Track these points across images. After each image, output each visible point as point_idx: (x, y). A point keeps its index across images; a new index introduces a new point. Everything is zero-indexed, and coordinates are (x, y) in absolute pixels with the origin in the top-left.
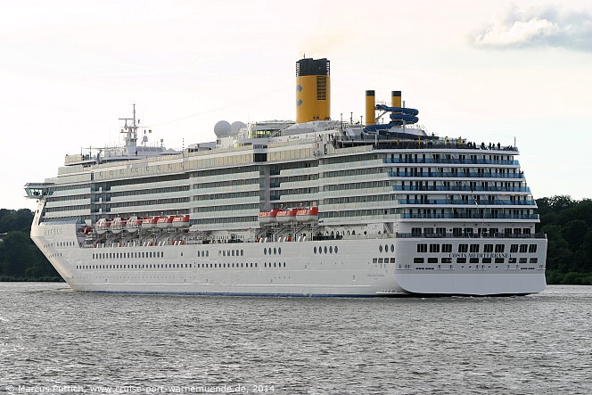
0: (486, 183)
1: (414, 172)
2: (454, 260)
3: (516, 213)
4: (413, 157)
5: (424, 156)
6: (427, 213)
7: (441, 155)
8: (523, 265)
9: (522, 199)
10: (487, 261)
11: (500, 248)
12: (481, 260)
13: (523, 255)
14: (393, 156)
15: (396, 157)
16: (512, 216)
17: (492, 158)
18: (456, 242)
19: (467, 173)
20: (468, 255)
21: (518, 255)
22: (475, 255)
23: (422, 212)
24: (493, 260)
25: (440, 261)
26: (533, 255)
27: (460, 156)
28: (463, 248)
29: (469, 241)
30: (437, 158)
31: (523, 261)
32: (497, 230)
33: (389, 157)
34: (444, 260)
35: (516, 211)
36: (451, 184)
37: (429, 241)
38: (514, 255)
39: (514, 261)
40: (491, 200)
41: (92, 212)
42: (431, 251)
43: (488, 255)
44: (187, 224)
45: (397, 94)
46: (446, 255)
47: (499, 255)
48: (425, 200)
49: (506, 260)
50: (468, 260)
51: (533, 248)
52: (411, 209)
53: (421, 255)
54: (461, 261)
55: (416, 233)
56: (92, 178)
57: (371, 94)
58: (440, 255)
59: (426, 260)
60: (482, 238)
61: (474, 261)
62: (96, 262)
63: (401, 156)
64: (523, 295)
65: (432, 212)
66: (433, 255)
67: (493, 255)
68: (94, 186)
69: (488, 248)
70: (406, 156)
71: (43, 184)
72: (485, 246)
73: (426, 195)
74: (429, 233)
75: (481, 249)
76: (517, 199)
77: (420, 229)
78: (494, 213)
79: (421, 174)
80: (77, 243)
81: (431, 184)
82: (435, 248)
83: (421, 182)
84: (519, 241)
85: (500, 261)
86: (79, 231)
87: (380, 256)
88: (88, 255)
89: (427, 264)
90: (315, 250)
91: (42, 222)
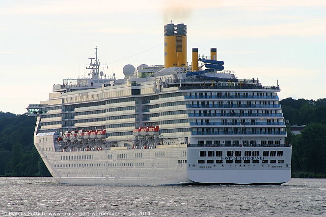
0: (251, 111)
1: (203, 104)
2: (224, 161)
3: (270, 131)
4: (204, 95)
5: (211, 93)
6: (208, 131)
7: (222, 93)
8: (273, 165)
9: (276, 121)
10: (247, 162)
11: (256, 153)
12: (243, 161)
13: (273, 158)
14: (191, 94)
15: (193, 94)
16: (267, 133)
17: (260, 95)
18: (225, 150)
19: (239, 105)
20: (234, 158)
21: (269, 158)
22: (239, 158)
23: (205, 130)
24: (251, 161)
25: (215, 162)
26: (280, 158)
27: (236, 93)
28: (230, 154)
29: (234, 149)
30: (219, 95)
31: (273, 162)
32: (256, 141)
33: (189, 94)
34: (218, 162)
35: (270, 130)
36: (227, 112)
37: (207, 149)
38: (266, 158)
39: (266, 162)
40: (253, 122)
41: (62, 126)
42: (209, 156)
43: (248, 158)
44: (105, 136)
45: (214, 51)
46: (219, 158)
47: (256, 158)
48: (207, 122)
49: (261, 161)
50: (234, 162)
51: (280, 154)
52: (198, 129)
53: (202, 158)
54: (229, 162)
55: (201, 144)
56: (63, 102)
57: (195, 50)
58: (215, 158)
59: (206, 162)
60: (243, 147)
61: (238, 162)
62: (63, 162)
63: (196, 94)
64: (279, 184)
65: (211, 130)
66: (211, 158)
67: (251, 158)
68: (64, 108)
69: (248, 153)
70: (200, 94)
71: (39, 105)
72: (246, 152)
73: (208, 120)
74: (209, 143)
75: (243, 154)
76: (272, 121)
77: (203, 141)
78: (254, 131)
79: (208, 106)
80: (54, 149)
81: (213, 112)
82: (211, 154)
83: (207, 111)
84: (270, 149)
85: (256, 162)
86: (55, 139)
87: (181, 158)
88: (59, 156)
89: (206, 164)
90: (156, 155)
91: (38, 132)
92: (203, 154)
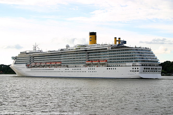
6: (144, 61)
20: (152, 70)
34: (148, 71)
41: (30, 62)
44: (61, 64)
46: (149, 70)
48: (143, 58)
53: (144, 70)
55: (142, 65)
57: (116, 38)
66: (146, 70)
72: (155, 68)
74: (145, 65)
80: (26, 68)
83: (141, 55)
86: (26, 65)
87: (133, 70)
88: (29, 70)
89: (145, 72)
90: (107, 69)
91: (15, 64)
92: (145, 68)
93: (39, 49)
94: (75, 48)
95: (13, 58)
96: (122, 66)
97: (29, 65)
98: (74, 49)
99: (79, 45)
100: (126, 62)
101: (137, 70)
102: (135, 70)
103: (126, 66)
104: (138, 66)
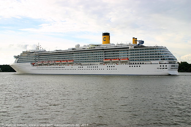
34: (174, 68)
41: (35, 60)
44: (73, 62)
62: (38, 69)
86: (31, 64)
87: (161, 67)
88: (35, 68)
89: (172, 69)
90: (130, 66)
91: (17, 62)
92: (172, 66)
93: (43, 48)
94: (88, 47)
95: (16, 57)
96: (146, 64)
97: (35, 63)
98: (87, 49)
99: (92, 45)
100: (151, 60)
101: (165, 67)
102: (163, 67)
103: (151, 64)
104: (165, 63)
